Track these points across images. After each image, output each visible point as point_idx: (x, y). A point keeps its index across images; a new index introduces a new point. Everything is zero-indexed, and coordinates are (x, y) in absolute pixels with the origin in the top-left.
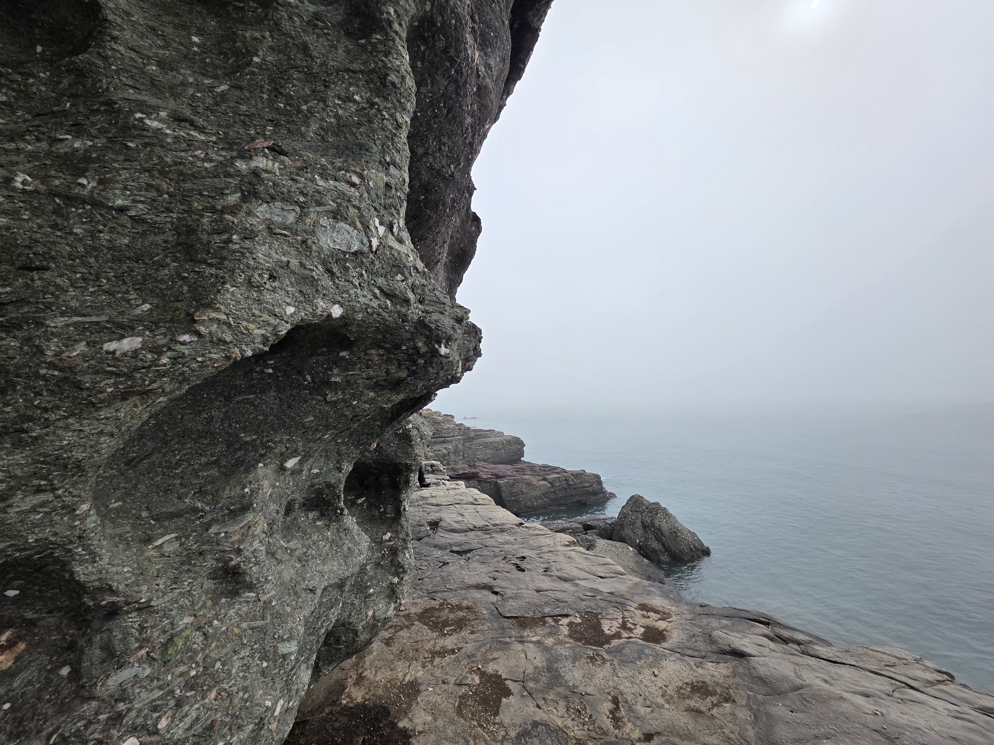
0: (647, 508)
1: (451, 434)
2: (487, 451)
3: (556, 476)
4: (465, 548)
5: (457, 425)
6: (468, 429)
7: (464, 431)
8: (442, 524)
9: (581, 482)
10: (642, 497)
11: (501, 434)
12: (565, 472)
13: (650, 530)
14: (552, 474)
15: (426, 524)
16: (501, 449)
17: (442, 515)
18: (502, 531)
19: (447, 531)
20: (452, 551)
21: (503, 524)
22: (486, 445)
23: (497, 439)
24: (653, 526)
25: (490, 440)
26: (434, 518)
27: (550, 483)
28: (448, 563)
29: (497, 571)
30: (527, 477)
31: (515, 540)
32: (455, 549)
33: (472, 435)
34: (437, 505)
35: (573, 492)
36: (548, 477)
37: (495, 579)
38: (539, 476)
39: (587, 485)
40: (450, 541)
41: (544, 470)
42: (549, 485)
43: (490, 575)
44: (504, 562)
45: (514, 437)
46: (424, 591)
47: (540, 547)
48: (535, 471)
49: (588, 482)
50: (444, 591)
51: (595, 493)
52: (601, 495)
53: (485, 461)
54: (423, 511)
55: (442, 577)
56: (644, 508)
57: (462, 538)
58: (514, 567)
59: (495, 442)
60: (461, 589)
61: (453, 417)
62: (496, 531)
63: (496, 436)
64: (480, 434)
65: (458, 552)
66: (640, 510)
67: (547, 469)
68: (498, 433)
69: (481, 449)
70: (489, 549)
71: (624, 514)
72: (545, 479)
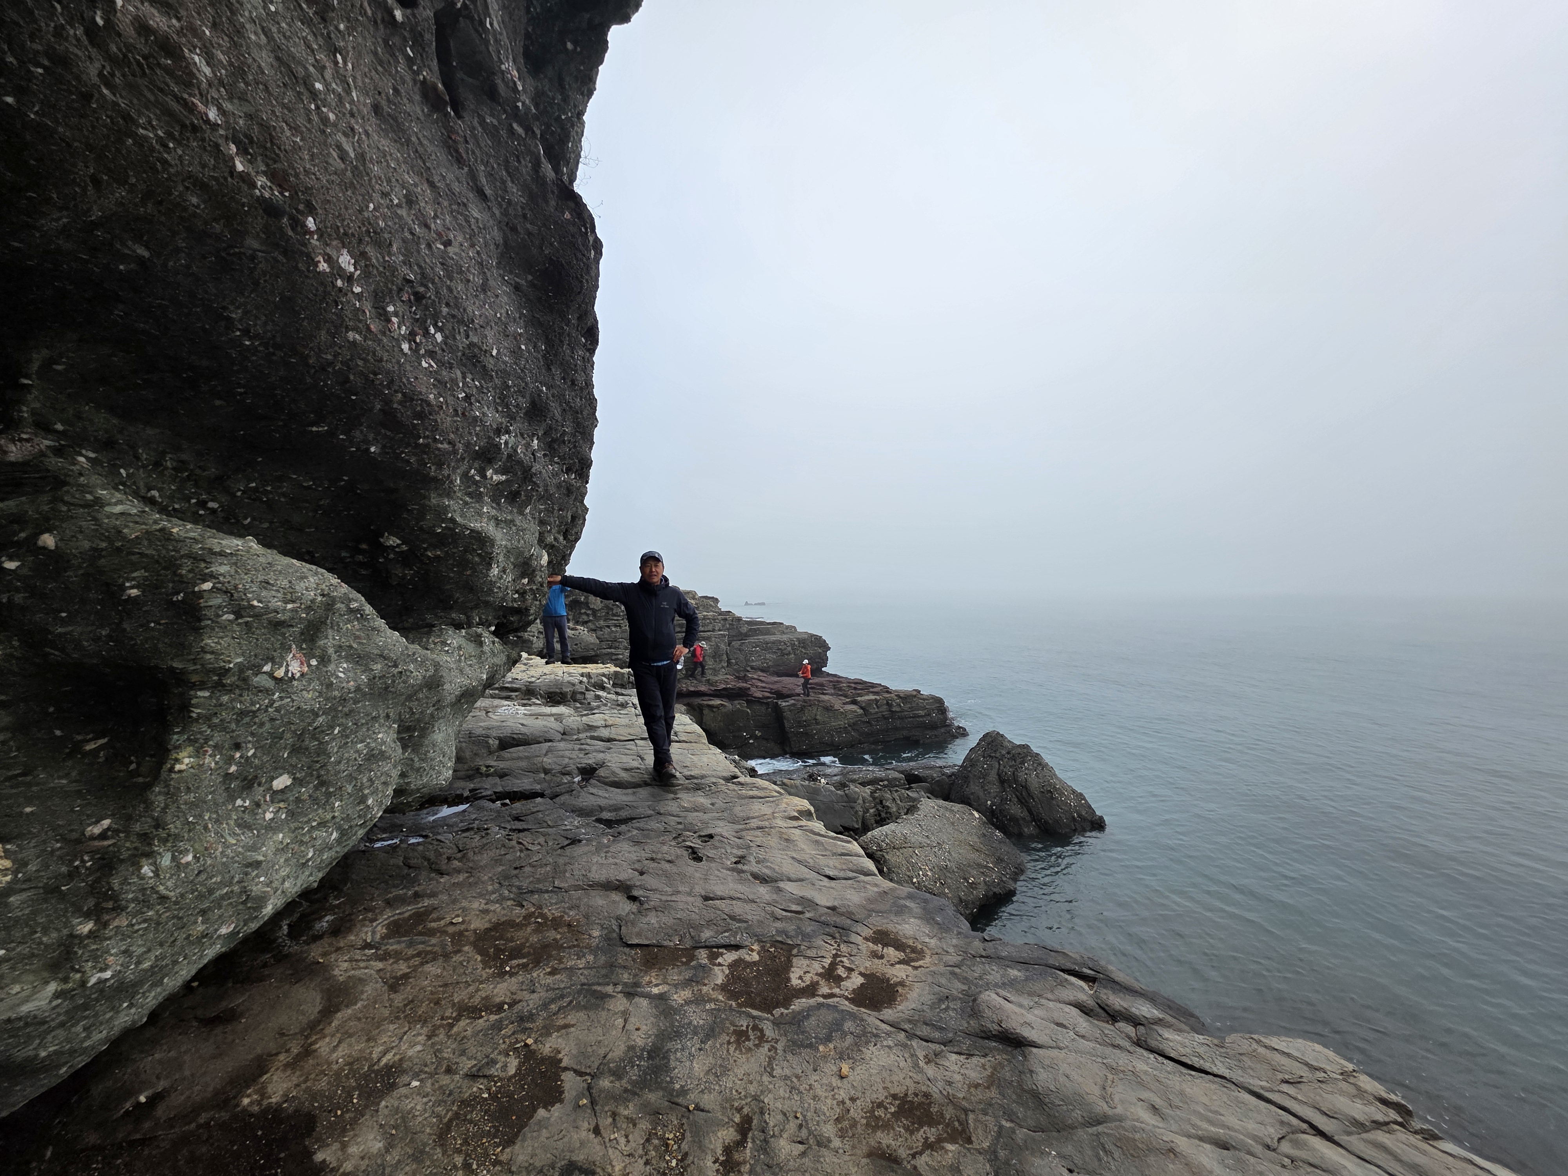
0: (1008, 753)
1: (710, 627)
2: (768, 656)
3: (872, 697)
4: (624, 814)
5: (721, 613)
6: (739, 619)
7: (732, 622)
8: (602, 772)
9: (912, 709)
10: (1002, 736)
11: (792, 629)
12: (887, 690)
13: (1010, 786)
14: (867, 694)
15: (576, 772)
16: (789, 654)
17: (608, 756)
18: (698, 788)
19: (606, 784)
20: (599, 821)
21: (703, 777)
22: (766, 647)
23: (785, 638)
24: (1016, 781)
25: (773, 638)
26: (590, 762)
27: (862, 708)
28: (580, 841)
29: (652, 859)
30: (826, 698)
31: (713, 804)
32: (606, 815)
33: (744, 629)
34: (609, 740)
35: (898, 723)
36: (859, 699)
37: (642, 873)
38: (846, 696)
39: (921, 713)
40: (602, 802)
41: (855, 689)
42: (860, 711)
43: (636, 866)
44: (673, 843)
45: (812, 635)
46: (514, 889)
47: (748, 818)
48: (840, 689)
49: (924, 708)
50: (547, 892)
51: (933, 726)
52: (943, 730)
53: (762, 671)
54: (580, 750)
55: (556, 865)
56: (1004, 752)
57: (625, 798)
58: (685, 853)
59: (780, 642)
60: (577, 888)
61: (716, 600)
62: (687, 789)
63: (783, 633)
64: (757, 628)
65: (609, 823)
66: (998, 755)
67: (859, 687)
68: (788, 627)
69: (757, 652)
70: (662, 818)
71: (971, 760)
72: (854, 702)
